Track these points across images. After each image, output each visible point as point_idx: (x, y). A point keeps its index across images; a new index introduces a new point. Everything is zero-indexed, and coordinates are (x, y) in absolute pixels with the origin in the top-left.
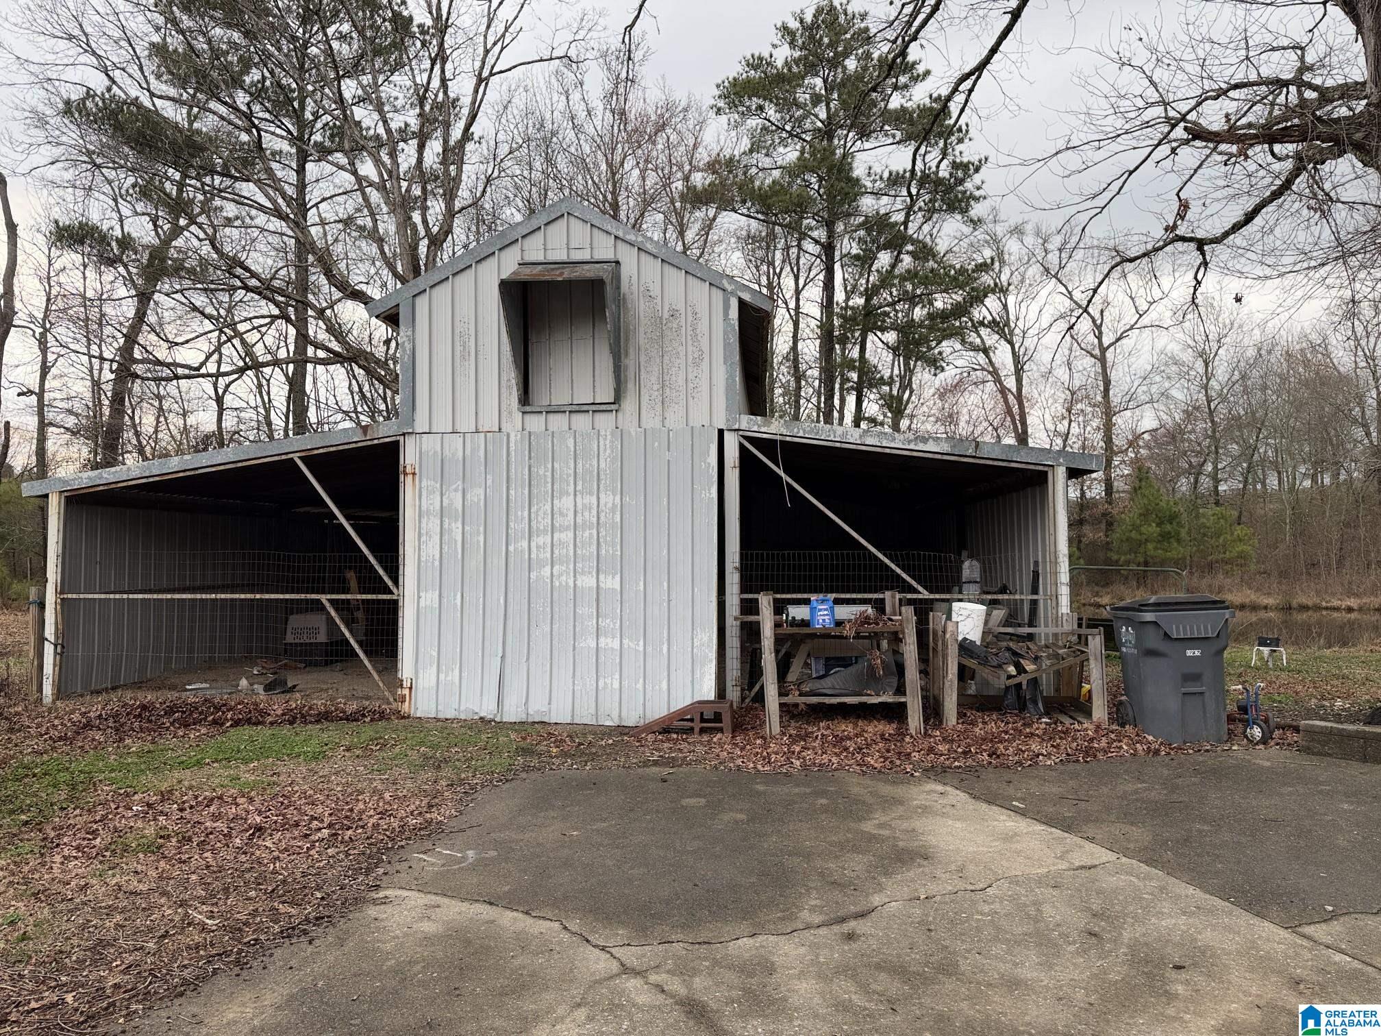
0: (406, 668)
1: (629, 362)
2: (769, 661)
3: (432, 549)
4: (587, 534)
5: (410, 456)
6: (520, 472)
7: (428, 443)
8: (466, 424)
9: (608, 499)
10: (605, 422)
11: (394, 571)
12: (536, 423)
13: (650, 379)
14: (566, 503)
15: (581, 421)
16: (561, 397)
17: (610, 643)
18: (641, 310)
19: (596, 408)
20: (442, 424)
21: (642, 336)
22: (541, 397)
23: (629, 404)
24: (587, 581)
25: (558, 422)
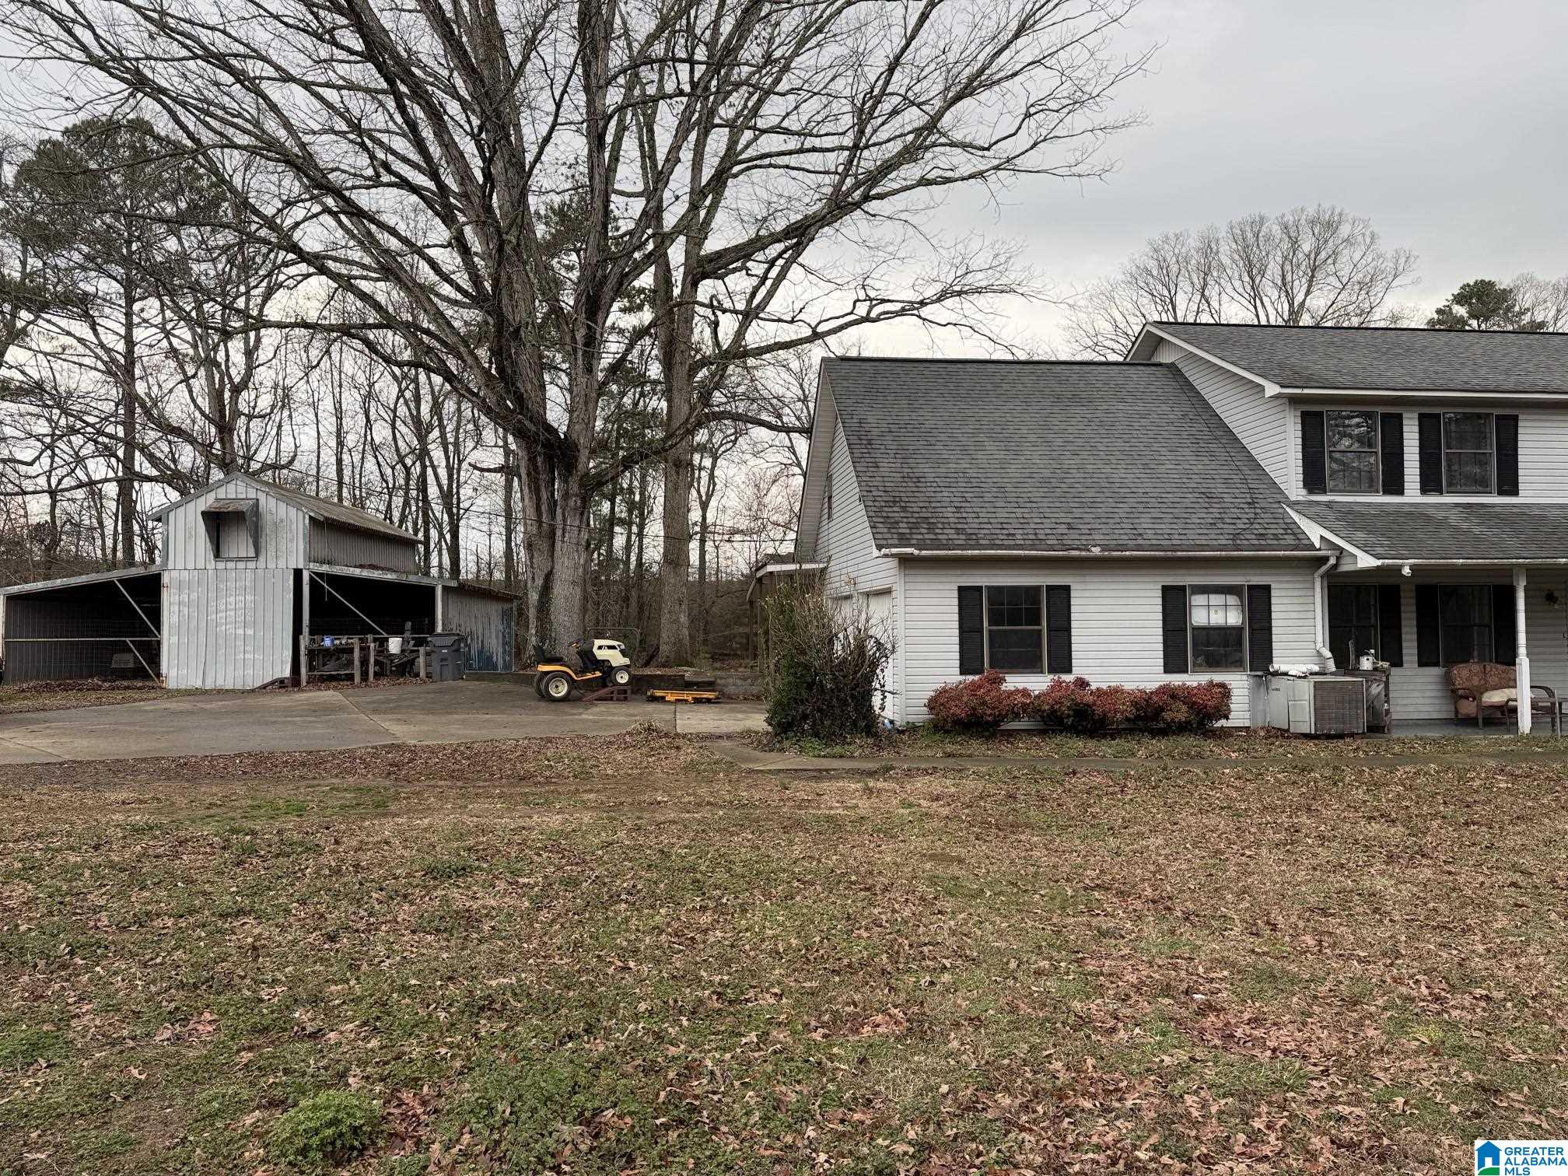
0: (164, 670)
1: (262, 541)
2: (303, 659)
3: (175, 619)
4: (240, 612)
5: (166, 579)
6: (212, 587)
7: (175, 574)
8: (191, 566)
9: (249, 598)
10: (251, 565)
11: (158, 627)
12: (221, 565)
13: (271, 548)
14: (232, 599)
15: (241, 565)
16: (233, 555)
17: (249, 656)
18: (268, 520)
19: (247, 559)
20: (180, 566)
21: (268, 529)
22: (224, 554)
23: (262, 558)
24: (240, 632)
25: (231, 565)
